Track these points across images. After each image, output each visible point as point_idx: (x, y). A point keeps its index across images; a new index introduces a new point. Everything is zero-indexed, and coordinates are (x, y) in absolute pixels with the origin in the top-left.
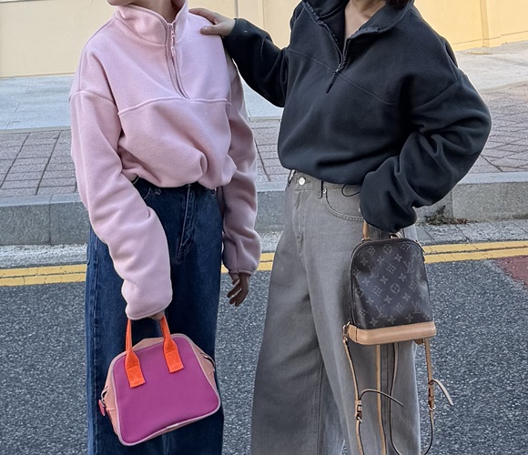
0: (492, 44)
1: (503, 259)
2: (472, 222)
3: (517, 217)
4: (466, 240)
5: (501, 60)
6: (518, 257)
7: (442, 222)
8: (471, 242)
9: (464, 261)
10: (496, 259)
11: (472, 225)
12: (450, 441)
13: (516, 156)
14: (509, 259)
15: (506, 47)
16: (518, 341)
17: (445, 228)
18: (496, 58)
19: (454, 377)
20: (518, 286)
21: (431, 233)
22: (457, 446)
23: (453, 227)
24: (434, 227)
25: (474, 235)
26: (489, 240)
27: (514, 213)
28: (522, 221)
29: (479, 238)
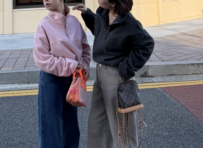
0: (161, 24)
1: (164, 88)
2: (154, 76)
3: (168, 75)
4: (153, 82)
5: (164, 28)
6: (168, 87)
7: (146, 77)
9: (152, 88)
10: (162, 88)
11: (155, 77)
12: (147, 142)
13: (168, 57)
14: (165, 88)
15: (165, 25)
16: (168, 112)
17: (147, 78)
18: (162, 28)
19: (149, 123)
20: (168, 96)
21: (143, 80)
22: (149, 143)
23: (149, 78)
24: (143, 78)
25: (155, 80)
26: (160, 82)
27: (167, 74)
28: (169, 76)
29: (157, 81)
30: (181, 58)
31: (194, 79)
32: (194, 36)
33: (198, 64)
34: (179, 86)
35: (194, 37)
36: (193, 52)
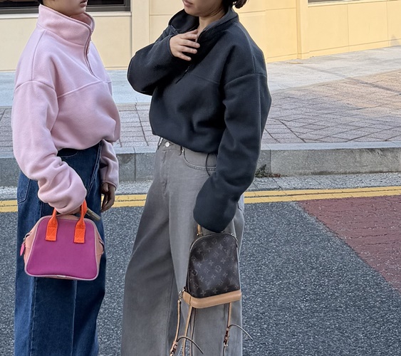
0: (304, 57)
1: (303, 201)
2: (283, 176)
3: (314, 174)
4: (279, 188)
5: (309, 68)
6: (313, 200)
7: (264, 176)
8: (282, 190)
9: (277, 202)
10: (299, 201)
11: (284, 178)
12: (261, 323)
13: (315, 132)
14: (307, 202)
15: (312, 60)
16: (310, 256)
17: (266, 179)
18: (306, 67)
19: (266, 280)
20: (313, 220)
21: (256, 183)
22: (265, 326)
23: (270, 179)
24: (258, 179)
25: (284, 185)
26: (295, 189)
27: (312, 171)
28: (317, 176)
29: (288, 187)
30: (344, 136)
31: (373, 184)
32: (377, 86)
33: (382, 150)
34: (338, 199)
35: (377, 89)
36: (374, 122)
